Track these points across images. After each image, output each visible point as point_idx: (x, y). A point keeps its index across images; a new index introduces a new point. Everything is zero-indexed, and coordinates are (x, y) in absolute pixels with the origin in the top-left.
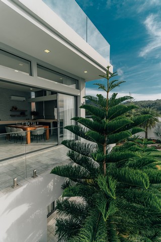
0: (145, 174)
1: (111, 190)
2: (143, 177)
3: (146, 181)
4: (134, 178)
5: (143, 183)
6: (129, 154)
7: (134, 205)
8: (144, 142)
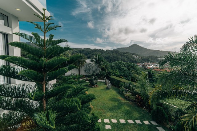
0: (78, 99)
1: (50, 122)
2: (77, 102)
3: (79, 104)
4: (70, 105)
5: (77, 106)
6: (66, 86)
7: (71, 126)
8: (77, 77)
